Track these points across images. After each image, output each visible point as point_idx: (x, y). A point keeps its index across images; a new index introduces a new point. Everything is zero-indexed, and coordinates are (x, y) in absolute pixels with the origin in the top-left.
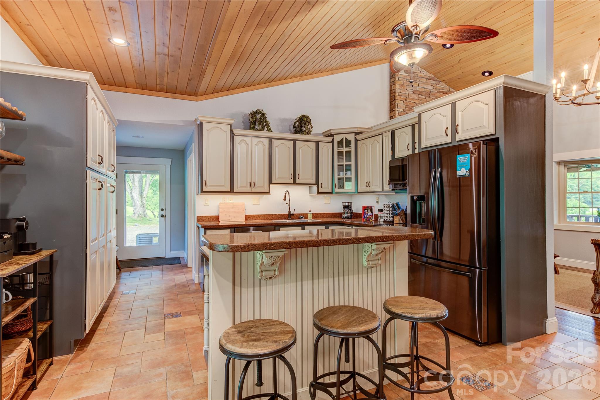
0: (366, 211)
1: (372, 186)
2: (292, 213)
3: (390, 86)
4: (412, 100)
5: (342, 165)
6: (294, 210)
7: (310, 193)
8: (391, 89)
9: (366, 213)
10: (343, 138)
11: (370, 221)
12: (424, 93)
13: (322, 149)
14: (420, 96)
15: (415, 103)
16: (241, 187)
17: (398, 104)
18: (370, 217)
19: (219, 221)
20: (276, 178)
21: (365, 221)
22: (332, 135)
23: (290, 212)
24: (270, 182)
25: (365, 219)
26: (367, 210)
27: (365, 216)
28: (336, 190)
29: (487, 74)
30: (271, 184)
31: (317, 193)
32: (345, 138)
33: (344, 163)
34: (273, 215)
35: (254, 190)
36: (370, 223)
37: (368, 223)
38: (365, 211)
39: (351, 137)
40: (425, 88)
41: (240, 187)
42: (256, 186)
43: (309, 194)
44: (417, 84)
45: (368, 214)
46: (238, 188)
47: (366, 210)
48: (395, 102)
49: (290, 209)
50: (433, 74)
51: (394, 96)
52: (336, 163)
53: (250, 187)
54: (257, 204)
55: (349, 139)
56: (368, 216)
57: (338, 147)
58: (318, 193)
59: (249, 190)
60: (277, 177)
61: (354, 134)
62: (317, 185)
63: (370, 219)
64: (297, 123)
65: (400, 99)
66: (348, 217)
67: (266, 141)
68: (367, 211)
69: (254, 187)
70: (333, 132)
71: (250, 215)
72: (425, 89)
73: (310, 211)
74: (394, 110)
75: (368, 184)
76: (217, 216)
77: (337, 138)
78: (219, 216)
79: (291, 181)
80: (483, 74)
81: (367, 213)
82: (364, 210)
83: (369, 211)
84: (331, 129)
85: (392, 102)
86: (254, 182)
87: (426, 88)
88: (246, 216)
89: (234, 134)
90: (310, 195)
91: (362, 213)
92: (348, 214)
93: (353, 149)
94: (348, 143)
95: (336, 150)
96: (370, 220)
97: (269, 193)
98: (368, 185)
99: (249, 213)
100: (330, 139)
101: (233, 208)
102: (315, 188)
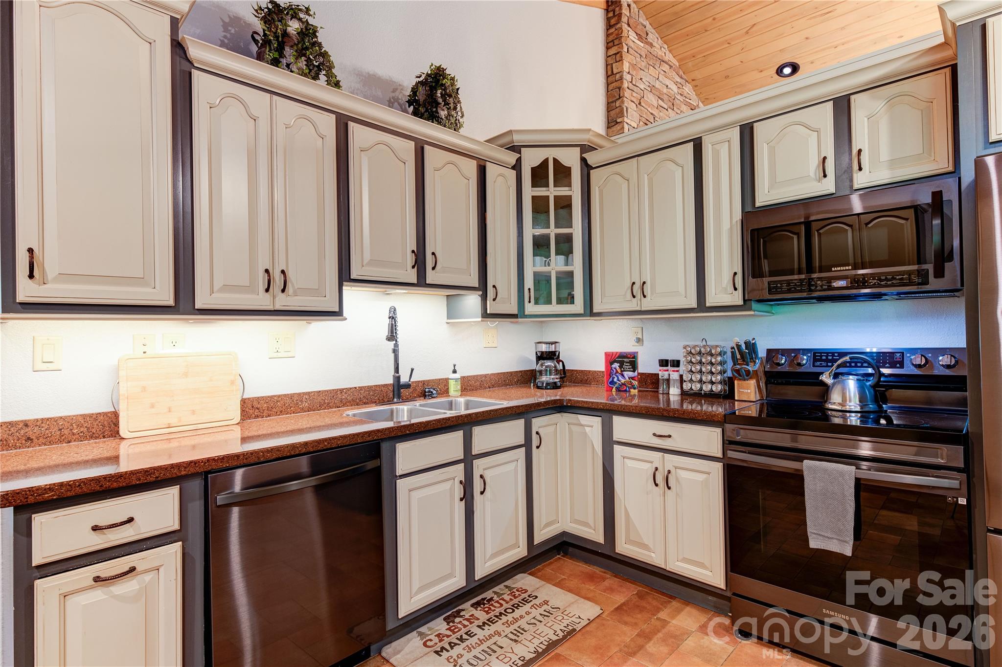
0: (616, 365)
1: (652, 294)
2: (404, 379)
3: (607, 65)
4: (649, 107)
5: (547, 237)
6: (412, 370)
7: (448, 318)
8: (610, 73)
9: (617, 372)
10: (548, 158)
11: (632, 393)
12: (665, 97)
13: (495, 182)
14: (661, 102)
15: (652, 114)
16: (226, 288)
17: (627, 108)
18: (631, 383)
19: (118, 432)
20: (365, 262)
21: (614, 395)
22: (515, 149)
23: (397, 379)
24: (345, 275)
25: (614, 389)
26: (621, 364)
27: (615, 380)
28: (531, 308)
29: (787, 71)
30: (345, 283)
31: (483, 317)
32: (554, 158)
33: (553, 231)
34: (341, 390)
35: (282, 302)
36: (631, 401)
37: (625, 399)
38: (613, 366)
39: (571, 158)
40: (667, 86)
41: (221, 290)
42: (290, 289)
43: (446, 320)
44: (656, 74)
45: (625, 373)
46: (212, 292)
47: (617, 362)
48: (623, 102)
49: (397, 370)
50: (679, 61)
51: (619, 88)
52: (529, 231)
53: (267, 290)
54: (286, 355)
55: (566, 162)
56: (623, 381)
57: (534, 185)
58: (486, 315)
59: (263, 301)
60: (367, 256)
61: (578, 149)
62: (481, 293)
63: (630, 388)
64: (421, 89)
65: (631, 96)
66: (555, 383)
67: (328, 123)
68: (621, 367)
69: (283, 291)
70: (518, 139)
71: (258, 399)
72: (668, 90)
73: (455, 372)
74: (618, 120)
75: (637, 288)
76: (105, 414)
77: (531, 159)
78: (116, 415)
79: (411, 276)
80: (779, 71)
81: (619, 371)
82: (612, 363)
83: (627, 366)
84: (513, 129)
85: (612, 102)
86: (283, 272)
87: (669, 87)
88: (244, 402)
89: (191, 63)
90: (447, 323)
91: (603, 372)
92: (550, 375)
93: (575, 192)
94: (563, 173)
95: (529, 192)
96: (629, 391)
97: (337, 314)
98: (639, 289)
99: (255, 391)
100: (511, 158)
101: (186, 375)
102: (472, 301)
